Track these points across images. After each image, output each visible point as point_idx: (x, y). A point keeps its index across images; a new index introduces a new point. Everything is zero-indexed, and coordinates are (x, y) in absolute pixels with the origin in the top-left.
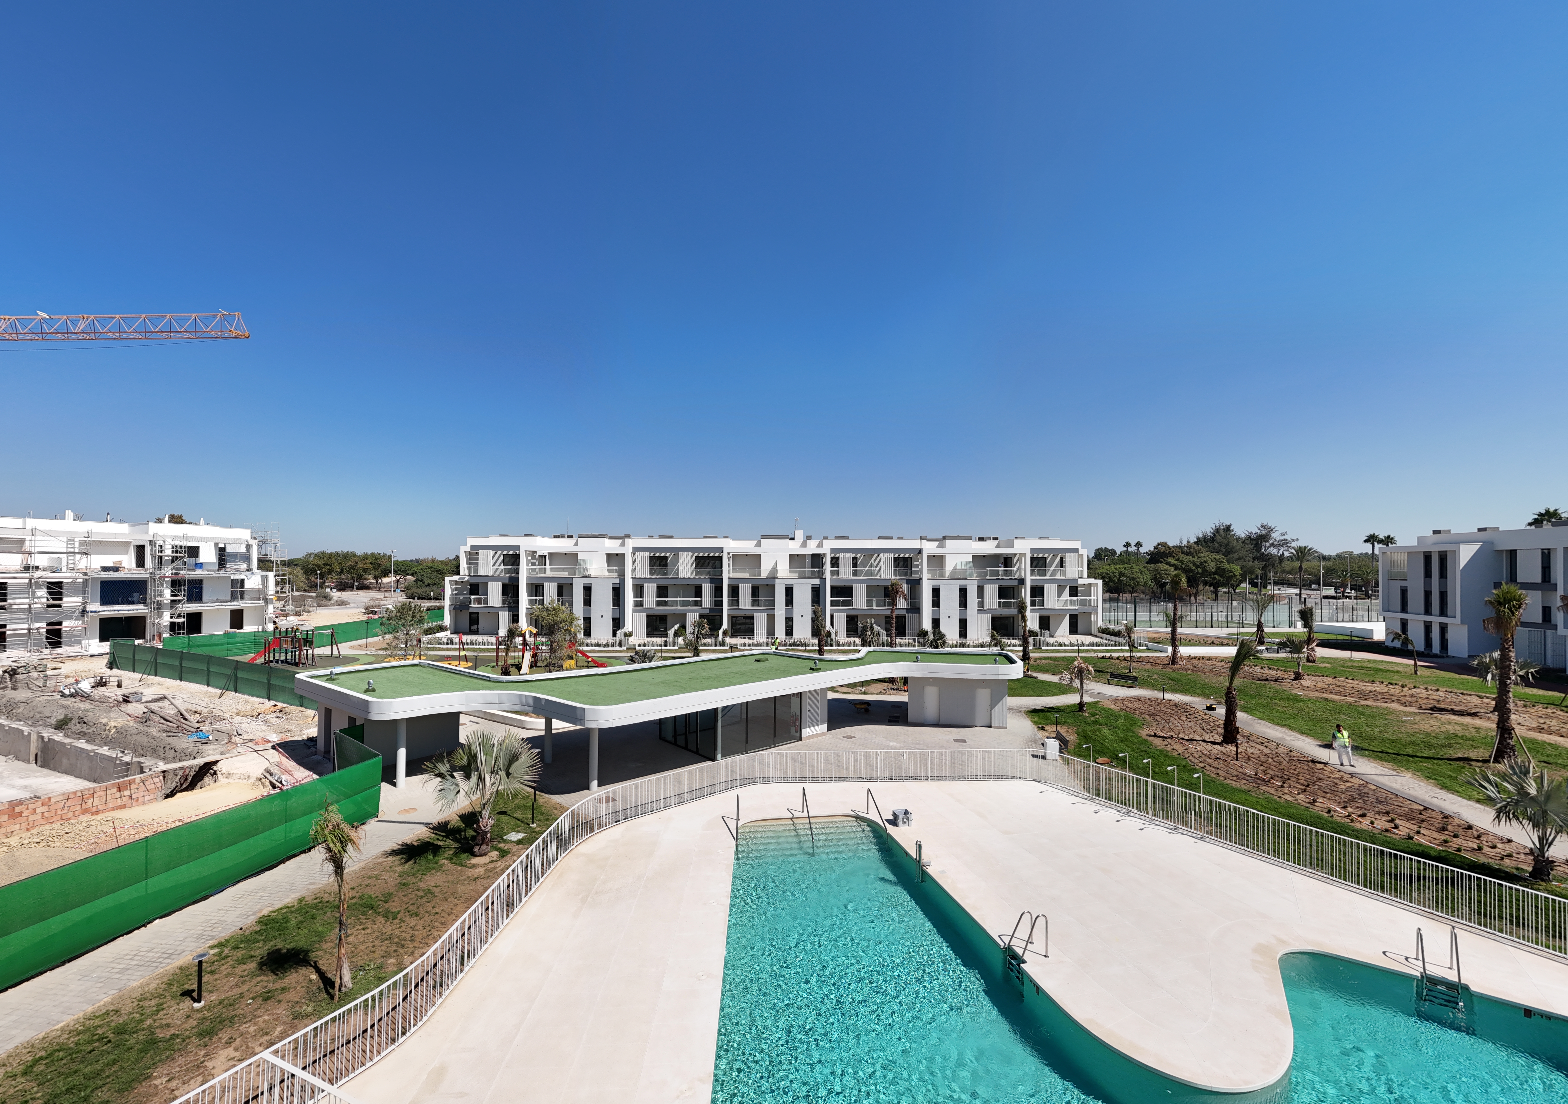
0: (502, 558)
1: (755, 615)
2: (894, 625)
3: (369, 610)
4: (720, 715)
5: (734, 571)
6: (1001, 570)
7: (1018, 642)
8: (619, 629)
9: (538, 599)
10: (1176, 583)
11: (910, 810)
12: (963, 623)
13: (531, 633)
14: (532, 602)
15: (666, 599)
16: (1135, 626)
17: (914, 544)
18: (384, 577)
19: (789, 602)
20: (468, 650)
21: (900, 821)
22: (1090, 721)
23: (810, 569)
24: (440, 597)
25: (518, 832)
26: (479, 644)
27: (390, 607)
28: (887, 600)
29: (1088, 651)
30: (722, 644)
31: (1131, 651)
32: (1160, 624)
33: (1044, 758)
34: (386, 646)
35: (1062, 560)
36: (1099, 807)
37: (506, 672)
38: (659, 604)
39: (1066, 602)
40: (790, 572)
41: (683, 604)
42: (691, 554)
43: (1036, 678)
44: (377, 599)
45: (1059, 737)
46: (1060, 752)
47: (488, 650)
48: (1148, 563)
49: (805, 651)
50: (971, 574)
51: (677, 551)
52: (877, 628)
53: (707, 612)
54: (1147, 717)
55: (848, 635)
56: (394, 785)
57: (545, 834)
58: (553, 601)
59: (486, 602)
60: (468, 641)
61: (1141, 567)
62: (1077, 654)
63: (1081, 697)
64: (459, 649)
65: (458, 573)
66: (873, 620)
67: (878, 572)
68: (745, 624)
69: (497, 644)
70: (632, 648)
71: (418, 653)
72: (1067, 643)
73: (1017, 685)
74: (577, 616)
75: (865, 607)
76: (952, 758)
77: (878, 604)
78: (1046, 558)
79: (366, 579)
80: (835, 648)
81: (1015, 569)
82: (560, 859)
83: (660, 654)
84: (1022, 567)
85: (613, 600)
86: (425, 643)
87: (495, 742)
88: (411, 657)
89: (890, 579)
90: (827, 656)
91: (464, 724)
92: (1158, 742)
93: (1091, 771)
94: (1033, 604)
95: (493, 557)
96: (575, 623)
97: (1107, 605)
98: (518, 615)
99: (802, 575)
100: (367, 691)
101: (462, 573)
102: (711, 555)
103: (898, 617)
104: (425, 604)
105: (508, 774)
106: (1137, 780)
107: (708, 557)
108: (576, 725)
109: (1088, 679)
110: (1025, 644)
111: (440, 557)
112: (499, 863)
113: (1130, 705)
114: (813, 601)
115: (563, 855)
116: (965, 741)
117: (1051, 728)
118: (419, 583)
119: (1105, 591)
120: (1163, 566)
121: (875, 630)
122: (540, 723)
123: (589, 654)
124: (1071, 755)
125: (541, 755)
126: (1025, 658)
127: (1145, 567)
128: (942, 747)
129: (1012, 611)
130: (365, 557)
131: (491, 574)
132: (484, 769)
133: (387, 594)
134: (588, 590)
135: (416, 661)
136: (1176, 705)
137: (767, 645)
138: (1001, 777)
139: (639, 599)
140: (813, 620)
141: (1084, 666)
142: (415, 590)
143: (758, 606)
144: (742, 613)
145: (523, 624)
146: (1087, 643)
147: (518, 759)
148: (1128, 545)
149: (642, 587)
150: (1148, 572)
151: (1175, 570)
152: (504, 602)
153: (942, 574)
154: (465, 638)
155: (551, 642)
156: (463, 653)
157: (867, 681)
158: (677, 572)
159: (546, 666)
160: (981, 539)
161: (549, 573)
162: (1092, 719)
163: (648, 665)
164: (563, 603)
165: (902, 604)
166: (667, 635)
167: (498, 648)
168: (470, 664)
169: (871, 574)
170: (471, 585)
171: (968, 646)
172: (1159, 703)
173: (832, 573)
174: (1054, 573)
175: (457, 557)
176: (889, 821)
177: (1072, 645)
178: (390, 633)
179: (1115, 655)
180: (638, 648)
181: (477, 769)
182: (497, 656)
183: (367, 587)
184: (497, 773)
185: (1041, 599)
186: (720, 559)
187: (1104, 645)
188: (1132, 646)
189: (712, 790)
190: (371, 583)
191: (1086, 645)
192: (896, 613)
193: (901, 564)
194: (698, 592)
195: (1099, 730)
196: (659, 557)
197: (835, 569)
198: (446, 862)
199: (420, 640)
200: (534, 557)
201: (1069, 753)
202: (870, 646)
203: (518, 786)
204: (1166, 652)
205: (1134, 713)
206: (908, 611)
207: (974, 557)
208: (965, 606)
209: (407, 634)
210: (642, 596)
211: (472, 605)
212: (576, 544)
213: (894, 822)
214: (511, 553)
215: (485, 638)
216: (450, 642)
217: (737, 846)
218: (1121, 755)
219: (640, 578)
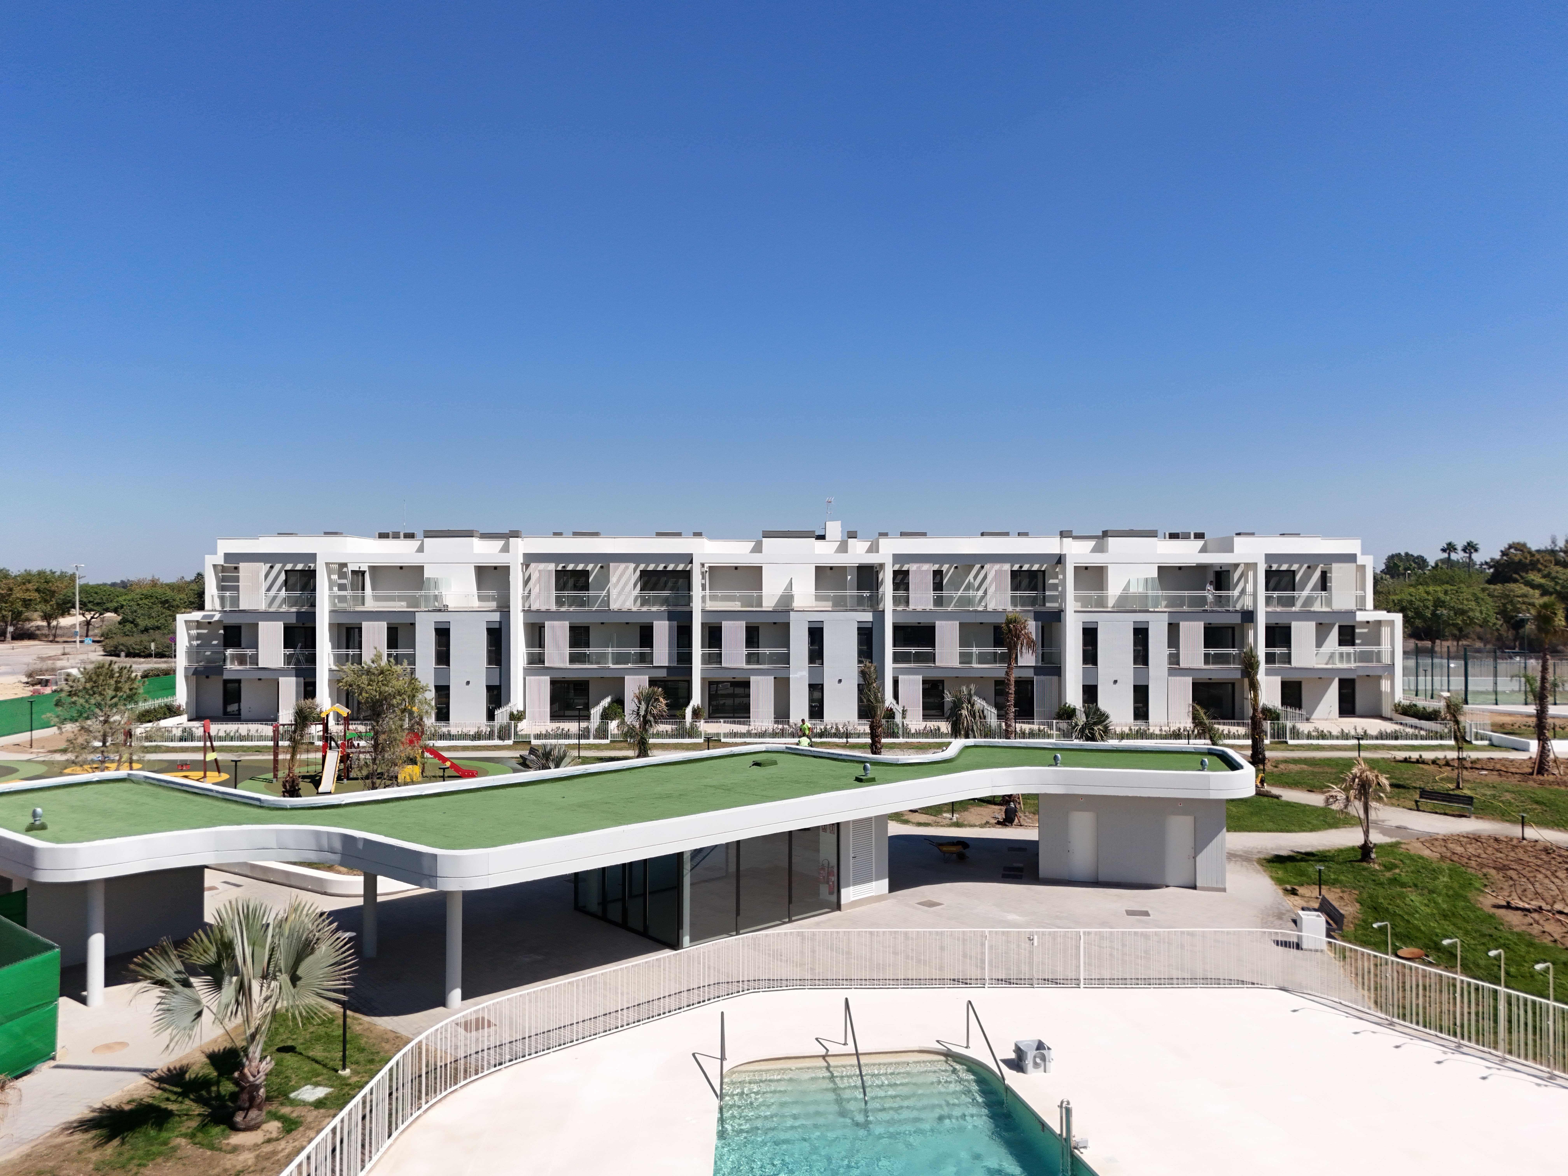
0: (283, 577)
1: (753, 679)
2: (1012, 697)
3: (36, 679)
4: (687, 866)
5: (713, 598)
6: (1210, 593)
7: (1242, 730)
8: (499, 706)
9: (351, 652)
10: (1544, 619)
11: (1047, 1042)
12: (1141, 694)
13: (338, 716)
14: (340, 660)
15: (587, 651)
16: (1466, 702)
17: (1049, 545)
18: (63, 615)
19: (816, 654)
20: (222, 749)
21: (1029, 1062)
22: (1383, 879)
23: (855, 592)
24: (167, 652)
25: (317, 1084)
26: (241, 738)
27: (74, 672)
28: (999, 650)
29: (1376, 748)
30: (692, 733)
31: (1460, 749)
32: (1514, 697)
33: (1298, 946)
34: (63, 745)
35: (1324, 576)
36: (1405, 1039)
37: (292, 790)
38: (573, 659)
39: (1332, 656)
40: (818, 598)
41: (619, 659)
42: (632, 566)
43: (1277, 797)
44: (49, 658)
45: (1325, 908)
46: (1328, 935)
47: (258, 750)
48: (1490, 582)
49: (845, 746)
50: (1156, 601)
51: (606, 560)
52: (980, 703)
53: (663, 674)
54: (1493, 872)
55: (926, 717)
56: (83, 1001)
57: (366, 1089)
58: (379, 656)
59: (255, 659)
60: (222, 734)
61: (1477, 589)
62: (1355, 754)
63: (1366, 833)
64: (205, 750)
65: (201, 607)
66: (973, 687)
67: (982, 598)
68: (733, 696)
69: (275, 738)
70: (523, 742)
71: (125, 757)
72: (1335, 732)
73: (1243, 809)
74: (423, 683)
75: (957, 664)
76: (1123, 945)
77: (982, 659)
78: (1294, 573)
79: (29, 620)
80: (901, 740)
81: (1236, 593)
82: (395, 1134)
83: (575, 753)
84: (1250, 588)
85: (489, 652)
86: (140, 739)
87: (271, 921)
88: (114, 765)
89: (1004, 611)
90: (886, 756)
91: (212, 888)
92: (1514, 919)
93: (1389, 972)
94: (1270, 658)
95: (266, 576)
96: (420, 696)
97: (1412, 663)
98: (314, 684)
99: (840, 605)
100: (31, 829)
101: (208, 605)
102: (671, 567)
103: (1019, 682)
104: (140, 666)
105: (295, 979)
106: (1477, 989)
107: (665, 572)
108: (422, 886)
109: (1380, 799)
110: (1256, 734)
111: (168, 576)
112: (283, 1144)
113: (1459, 849)
114: (861, 653)
115: (401, 1128)
116: (1146, 914)
117: (1310, 892)
118: (129, 626)
119: (1407, 636)
120: (1519, 588)
121: (977, 707)
122: (355, 883)
123: (446, 754)
124: (1350, 942)
125: (357, 944)
126: (1257, 759)
127: (1483, 590)
128: (1103, 924)
129: (1231, 671)
130: (27, 579)
131: (263, 607)
132: (248, 970)
133: (68, 647)
134: (443, 634)
135: (123, 773)
136: (1547, 850)
137: (774, 735)
138: (1217, 982)
139: (537, 650)
140: (861, 689)
141: (1370, 775)
142: (120, 639)
143: (758, 663)
144: (728, 676)
145: (324, 700)
146: (1373, 732)
147: (313, 951)
148: (1450, 548)
149: (541, 627)
150: (1489, 600)
151: (1542, 595)
152: (288, 659)
153: (1101, 602)
154: (216, 729)
155: (377, 733)
156: (211, 756)
157: (961, 802)
158: (607, 601)
159: (367, 777)
160: (1174, 536)
161: (371, 605)
162: (1388, 875)
163: (552, 772)
164: (398, 659)
165: (1027, 659)
166: (587, 718)
167: (276, 746)
168: (225, 776)
169: (969, 601)
170: (226, 628)
171: (1152, 736)
172: (1514, 847)
173: (896, 601)
174: (1309, 601)
175: (200, 577)
176: (1009, 1063)
177: (1345, 736)
178: (73, 720)
179: (1428, 755)
180: (534, 742)
181: (236, 972)
182: (276, 761)
183: (30, 636)
184: (275, 978)
185: (1284, 650)
186: (687, 575)
187: (1407, 737)
188: (1461, 740)
189: (673, 1003)
190: (38, 628)
191: (1372, 738)
192: (1015, 675)
193: (1025, 582)
194: (646, 636)
195: (1402, 896)
196: (574, 572)
197: (901, 593)
198: (182, 1141)
199: (129, 734)
200: (342, 575)
201: (1344, 938)
202: (967, 736)
203: (312, 1000)
204: (1525, 750)
205: (1467, 866)
206: (1037, 670)
207: (1163, 570)
208: (1146, 662)
209: (106, 722)
210: (541, 645)
211: (228, 666)
212: (421, 549)
213: (1017, 1064)
214: (300, 567)
215: (253, 728)
216: (187, 736)
217: (721, 1109)
218: (1446, 942)
219: (538, 611)
